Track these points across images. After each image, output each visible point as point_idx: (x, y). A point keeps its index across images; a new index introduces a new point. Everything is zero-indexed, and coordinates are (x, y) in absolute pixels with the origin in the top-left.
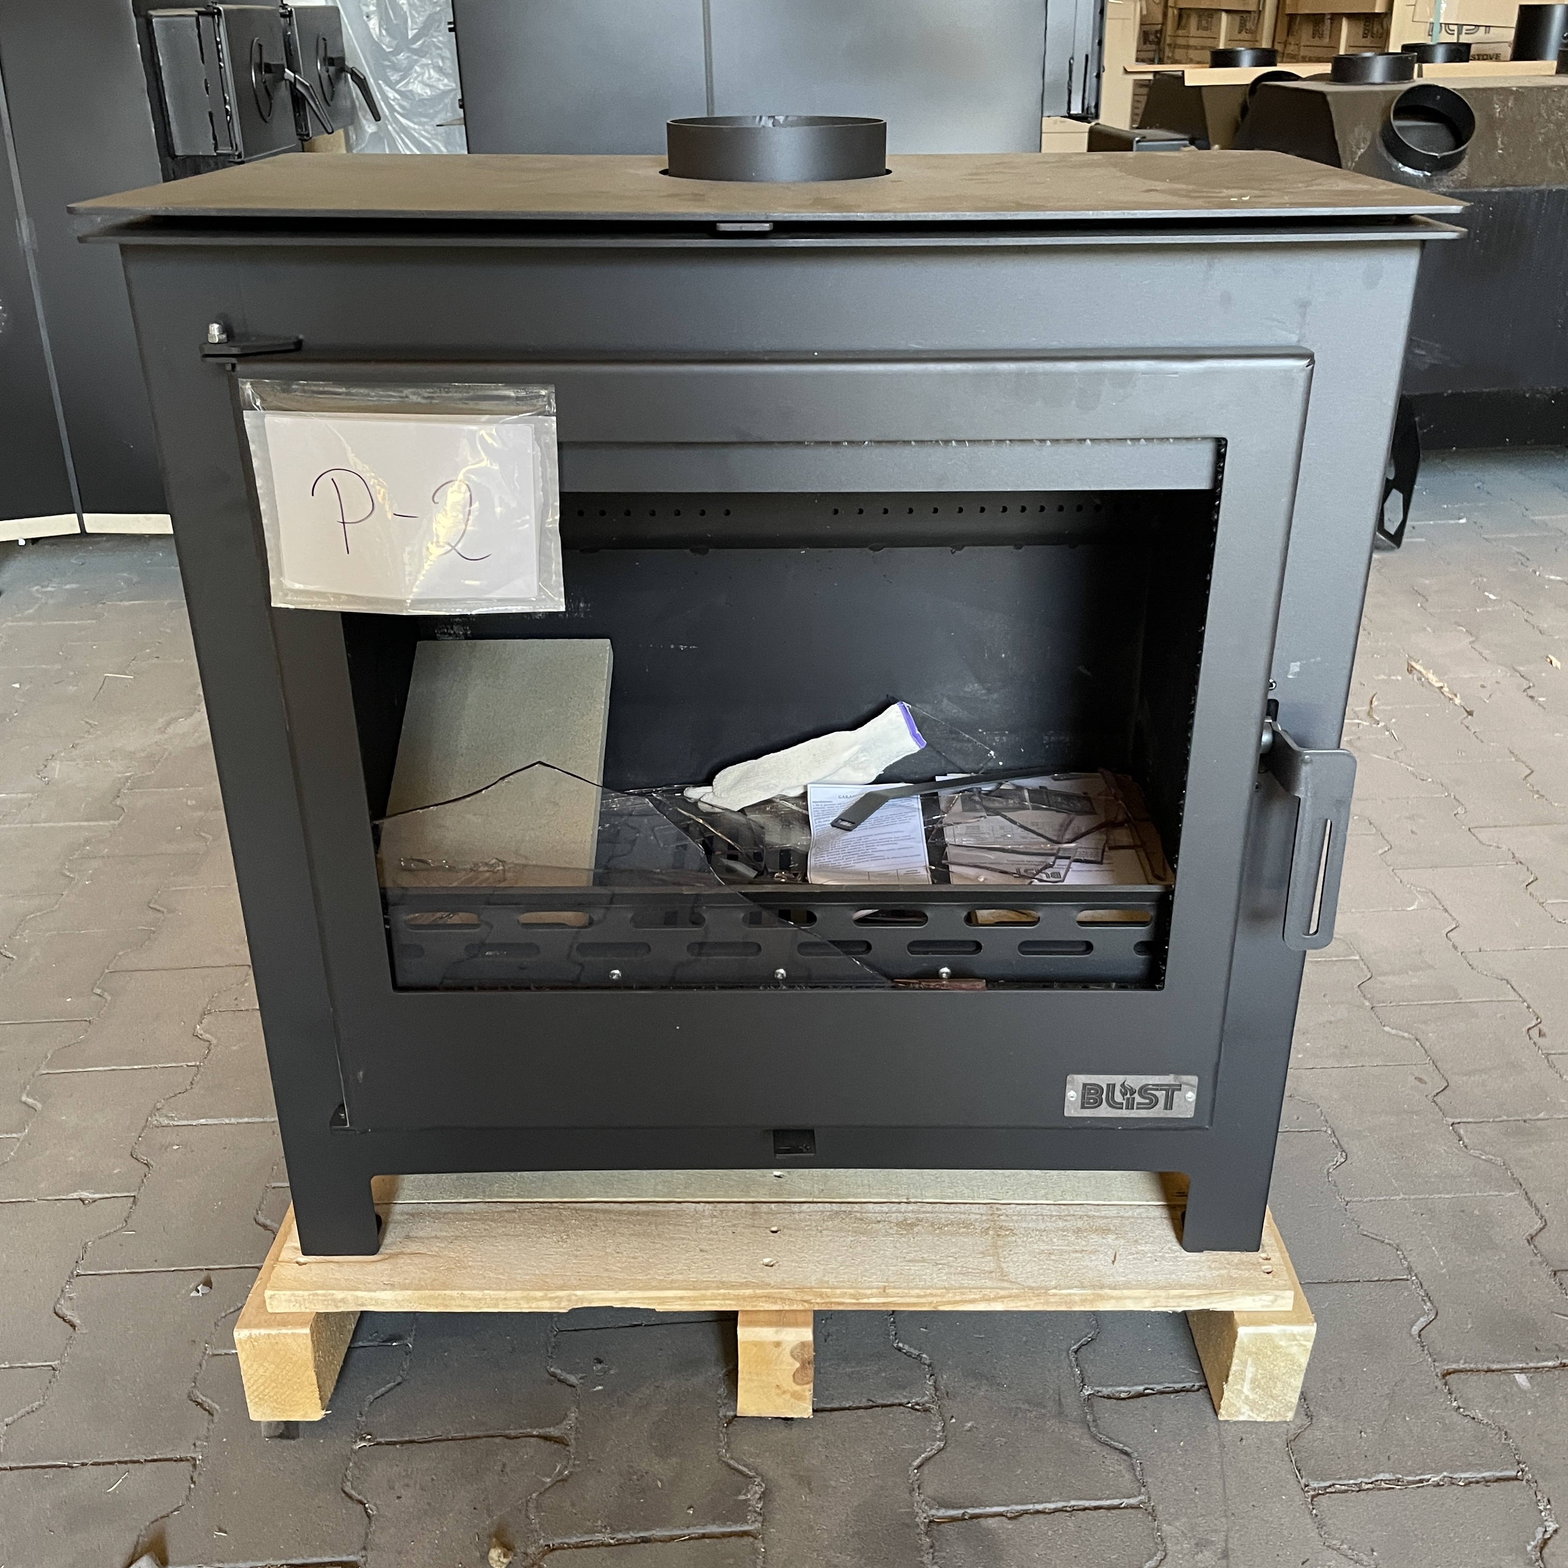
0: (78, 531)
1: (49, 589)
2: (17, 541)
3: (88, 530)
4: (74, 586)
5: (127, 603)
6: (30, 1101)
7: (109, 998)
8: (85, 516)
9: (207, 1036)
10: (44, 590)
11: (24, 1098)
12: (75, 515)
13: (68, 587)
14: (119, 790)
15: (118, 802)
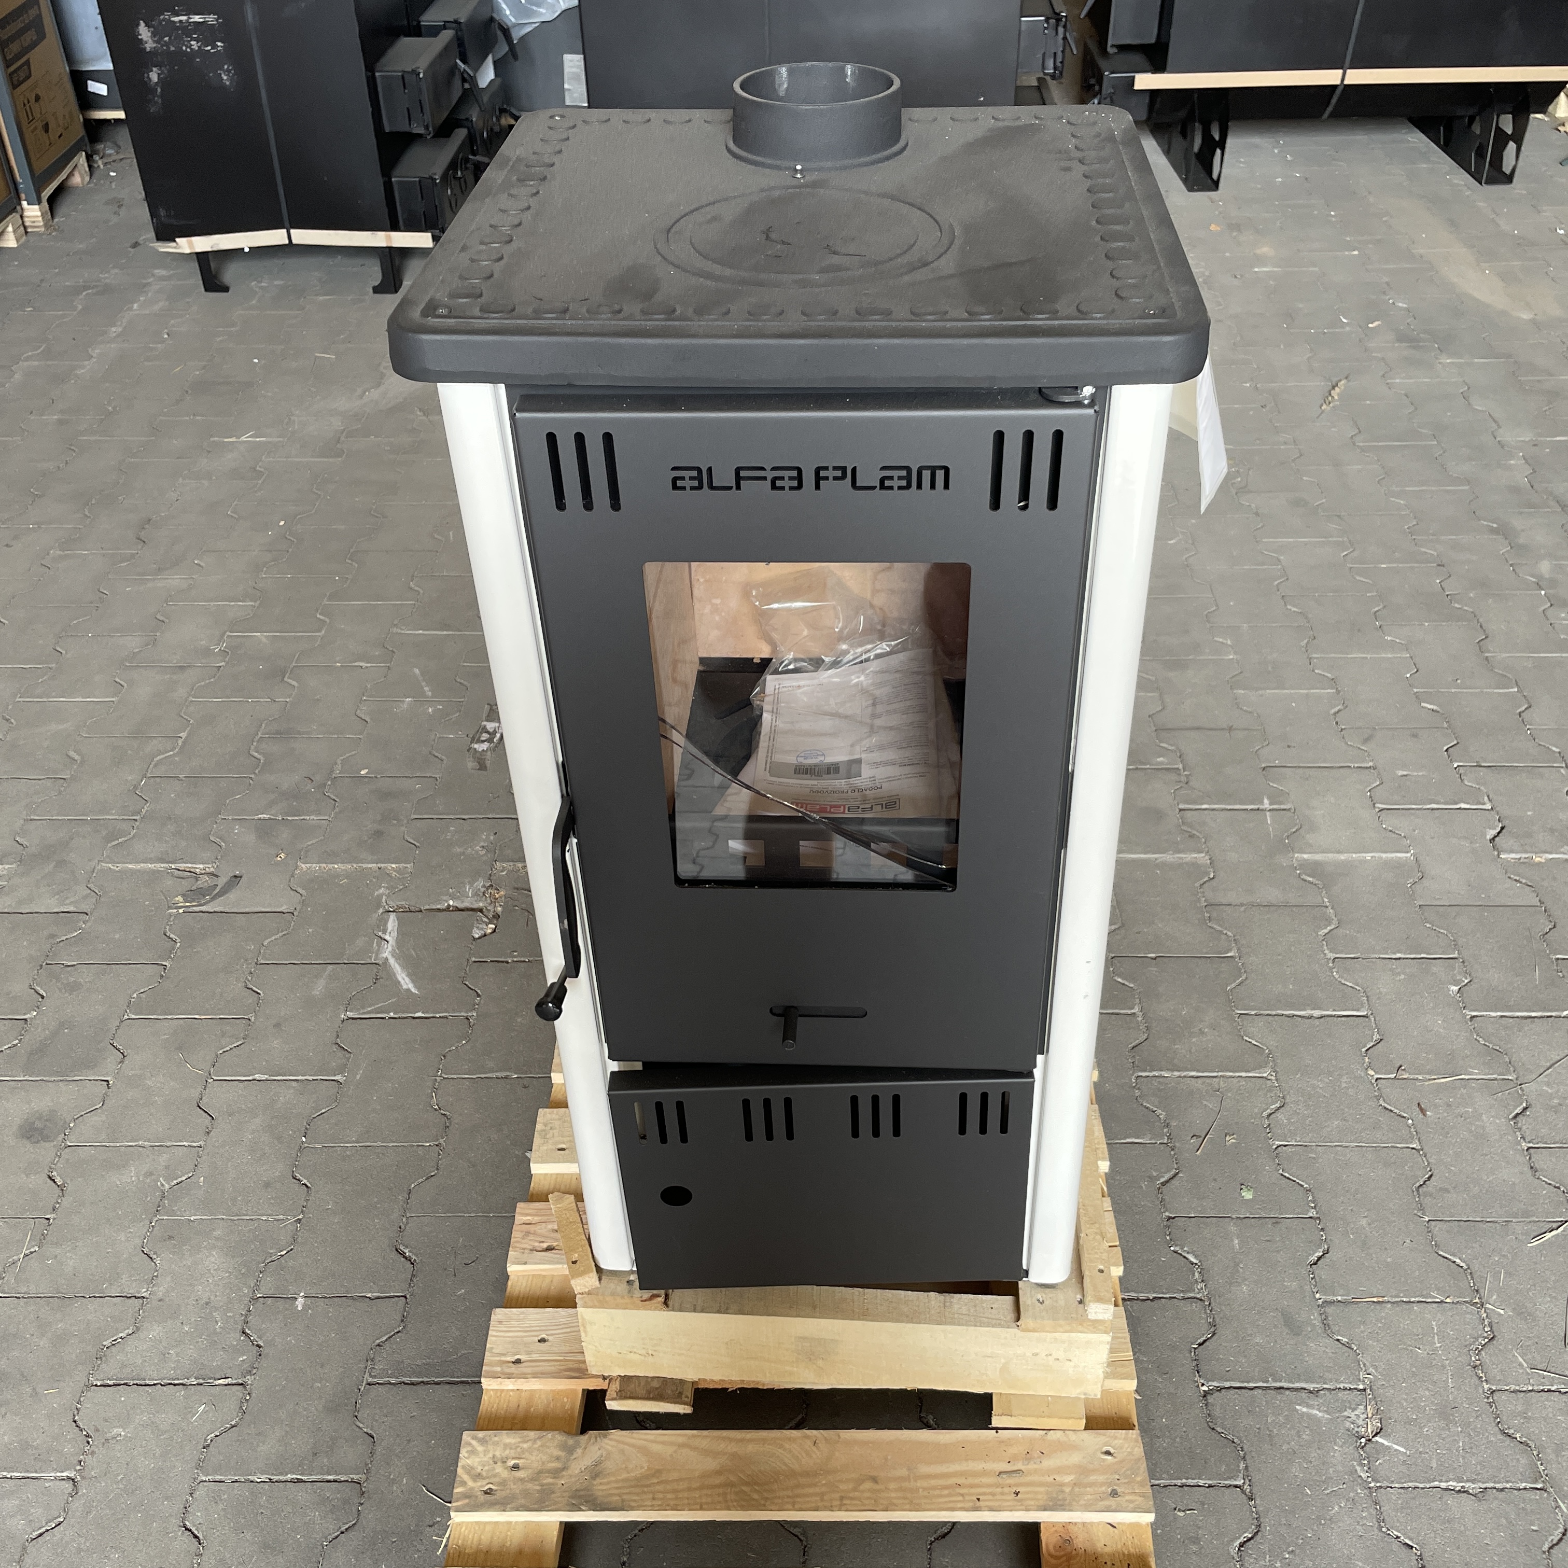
0: (287, 242)
1: (263, 284)
2: (243, 249)
3: (294, 242)
4: (282, 282)
5: (321, 298)
6: (322, 617)
7: (356, 565)
8: (292, 231)
9: (417, 588)
10: (260, 285)
11: (318, 616)
12: (285, 231)
13: (276, 283)
14: (339, 438)
15: (339, 446)
